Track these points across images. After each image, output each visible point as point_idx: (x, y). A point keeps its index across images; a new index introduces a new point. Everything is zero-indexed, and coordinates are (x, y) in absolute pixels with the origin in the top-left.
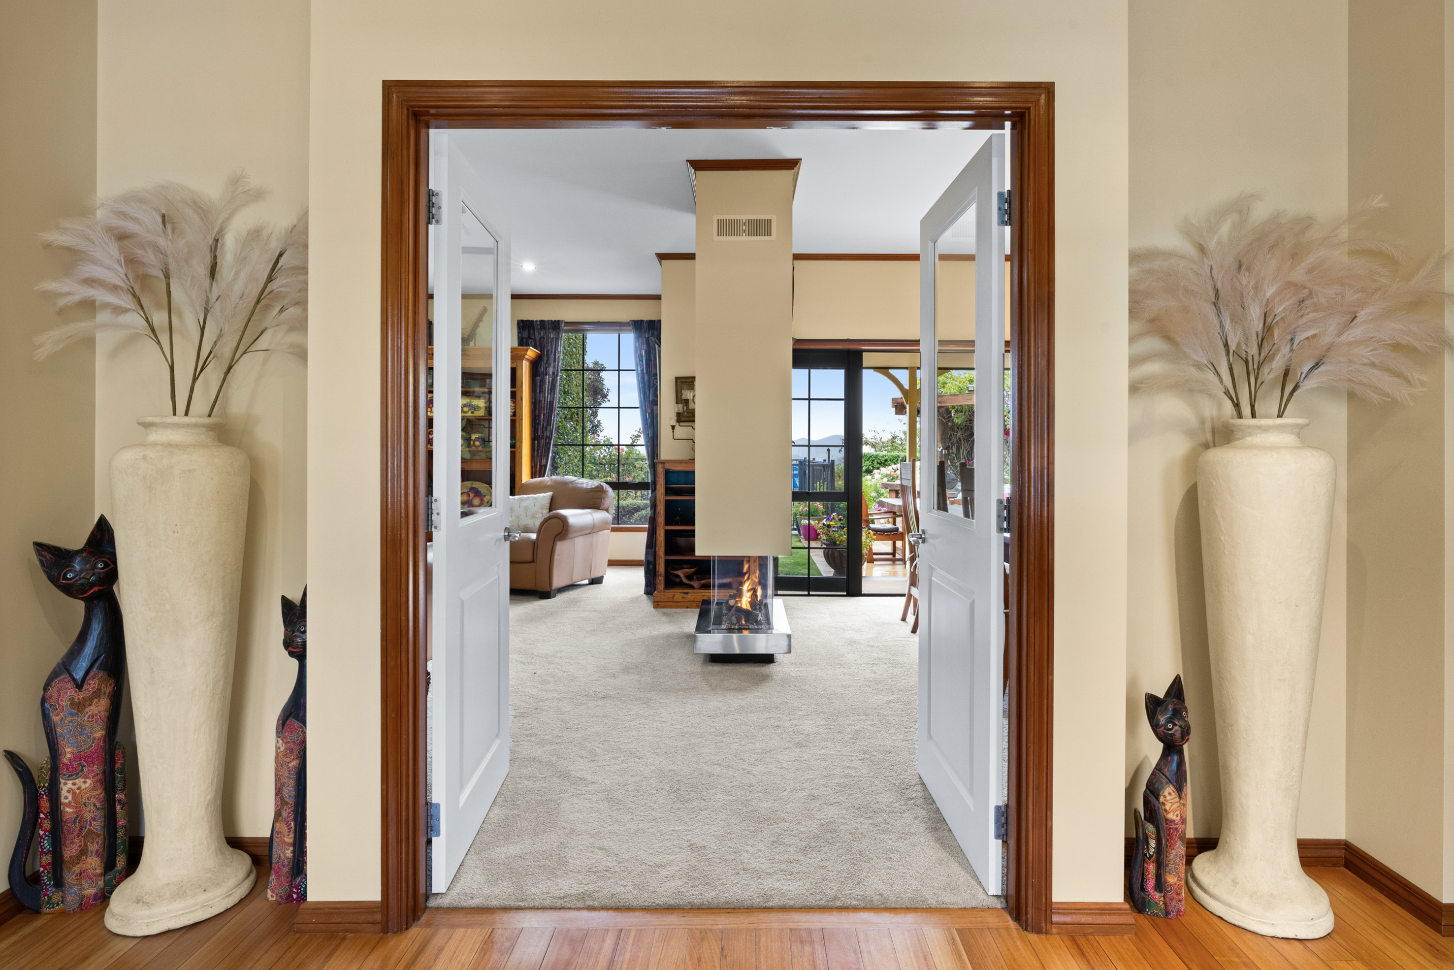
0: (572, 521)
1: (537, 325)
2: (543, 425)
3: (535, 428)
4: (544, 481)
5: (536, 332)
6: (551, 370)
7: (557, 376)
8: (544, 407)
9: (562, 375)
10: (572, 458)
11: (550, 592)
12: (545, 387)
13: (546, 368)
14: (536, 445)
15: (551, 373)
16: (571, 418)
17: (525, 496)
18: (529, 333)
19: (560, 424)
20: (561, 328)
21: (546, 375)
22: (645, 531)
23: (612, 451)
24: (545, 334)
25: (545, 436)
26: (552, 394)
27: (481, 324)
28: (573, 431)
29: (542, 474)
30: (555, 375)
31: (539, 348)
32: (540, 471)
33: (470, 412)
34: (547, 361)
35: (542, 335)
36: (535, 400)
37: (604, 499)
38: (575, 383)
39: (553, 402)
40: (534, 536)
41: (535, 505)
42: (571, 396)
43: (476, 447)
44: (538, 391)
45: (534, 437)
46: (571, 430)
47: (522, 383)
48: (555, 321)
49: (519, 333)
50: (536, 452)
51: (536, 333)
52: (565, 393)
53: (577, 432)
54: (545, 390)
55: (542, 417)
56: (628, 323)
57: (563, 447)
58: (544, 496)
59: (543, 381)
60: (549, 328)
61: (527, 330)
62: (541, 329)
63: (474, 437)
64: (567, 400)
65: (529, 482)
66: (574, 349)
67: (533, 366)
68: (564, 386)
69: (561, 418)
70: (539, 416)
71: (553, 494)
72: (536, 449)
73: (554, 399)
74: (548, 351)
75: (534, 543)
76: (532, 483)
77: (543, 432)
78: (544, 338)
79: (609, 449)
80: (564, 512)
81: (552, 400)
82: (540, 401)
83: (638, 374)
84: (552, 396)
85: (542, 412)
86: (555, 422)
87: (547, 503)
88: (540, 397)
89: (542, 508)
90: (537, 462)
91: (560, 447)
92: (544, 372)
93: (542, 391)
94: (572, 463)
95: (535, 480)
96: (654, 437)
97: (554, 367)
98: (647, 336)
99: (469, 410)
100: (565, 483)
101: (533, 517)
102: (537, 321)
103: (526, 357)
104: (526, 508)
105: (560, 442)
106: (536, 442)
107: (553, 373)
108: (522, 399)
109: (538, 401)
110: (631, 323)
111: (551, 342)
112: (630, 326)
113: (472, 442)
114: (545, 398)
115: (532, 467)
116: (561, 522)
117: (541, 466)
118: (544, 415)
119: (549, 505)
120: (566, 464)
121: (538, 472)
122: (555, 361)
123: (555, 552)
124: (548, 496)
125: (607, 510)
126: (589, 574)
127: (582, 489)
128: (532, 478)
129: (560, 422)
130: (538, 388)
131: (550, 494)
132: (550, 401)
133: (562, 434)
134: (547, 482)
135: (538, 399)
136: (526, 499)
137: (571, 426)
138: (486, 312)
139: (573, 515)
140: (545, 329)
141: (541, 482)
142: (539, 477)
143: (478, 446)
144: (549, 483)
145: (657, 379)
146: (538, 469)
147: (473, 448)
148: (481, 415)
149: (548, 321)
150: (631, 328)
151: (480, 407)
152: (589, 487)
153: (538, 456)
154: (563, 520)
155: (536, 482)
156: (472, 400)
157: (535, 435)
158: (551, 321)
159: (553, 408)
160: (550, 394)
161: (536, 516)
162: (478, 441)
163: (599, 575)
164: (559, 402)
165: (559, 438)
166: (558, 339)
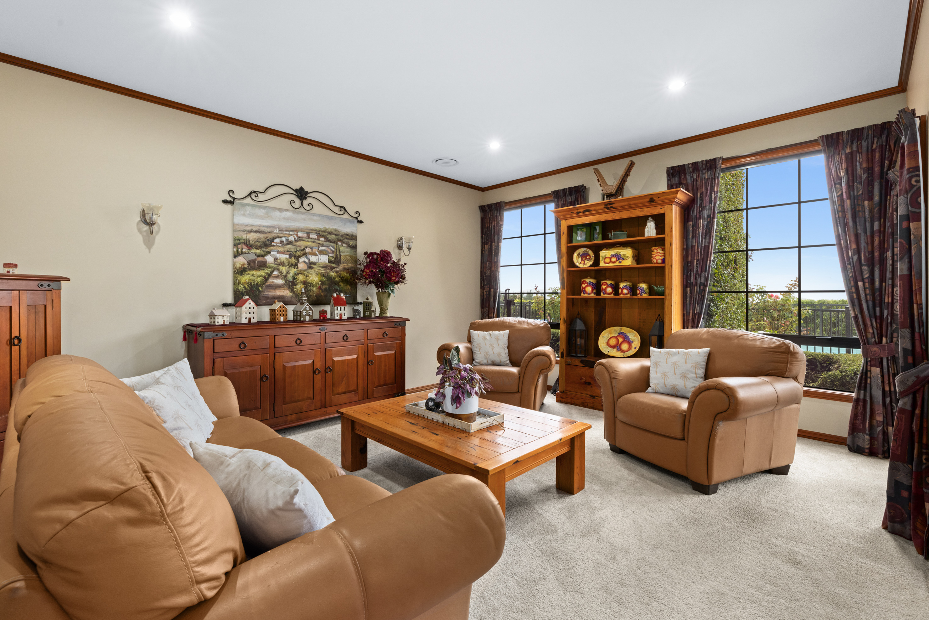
0: (742, 394)
1: (689, 168)
2: (697, 271)
3: (687, 275)
4: (699, 333)
5: (687, 176)
6: (706, 213)
7: (714, 218)
8: (698, 252)
9: (718, 220)
10: (730, 305)
11: (709, 486)
12: (699, 232)
13: (700, 212)
14: (689, 292)
15: (706, 216)
16: (728, 265)
17: (674, 350)
18: (680, 178)
19: (717, 271)
20: (718, 166)
21: (700, 218)
22: (850, 401)
23: (765, 298)
24: (698, 176)
25: (699, 282)
26: (707, 238)
27: (629, 179)
28: (731, 278)
29: (695, 325)
30: (711, 218)
31: (692, 192)
32: (693, 319)
33: (618, 262)
34: (701, 204)
35: (695, 177)
36: (687, 245)
37: (791, 364)
38: (733, 229)
39: (709, 246)
40: (684, 405)
41: (686, 363)
42: (728, 243)
43: (624, 294)
44: (691, 236)
45: (686, 284)
46: (729, 277)
47: (672, 228)
48: (711, 160)
49: (668, 180)
50: (688, 299)
51: (688, 178)
52: (721, 239)
53: (736, 279)
54: (699, 234)
55: (695, 263)
56: (816, 140)
57: (720, 294)
58: (698, 353)
59: (696, 226)
60: (704, 169)
61: (677, 176)
62: (694, 172)
63: (622, 285)
64: (724, 246)
65: (679, 333)
66: (732, 196)
67: (685, 211)
68: (720, 233)
69: (717, 265)
70: (692, 262)
71: (710, 351)
72: (688, 296)
73: (709, 243)
74: (701, 194)
75: (685, 416)
76: (683, 334)
77: (696, 279)
78: (697, 181)
79: (762, 296)
80: (731, 381)
81: (707, 244)
82: (693, 247)
83: (833, 203)
84: (707, 240)
85: (696, 258)
86: (711, 269)
87: (702, 360)
88: (692, 242)
89: (696, 367)
90: (690, 310)
91: (715, 295)
92: (698, 216)
93: (695, 235)
94: (730, 311)
95: (687, 331)
96: (910, 276)
97: (710, 209)
98: (848, 150)
99: (617, 260)
100: (728, 338)
101: (684, 376)
102: (689, 164)
103: (676, 200)
104: (675, 365)
105: (714, 289)
106: (689, 289)
107: (709, 216)
108: (671, 245)
109: (690, 248)
110: (820, 140)
111: (706, 183)
112: (819, 144)
113: (620, 290)
114: (698, 244)
115: (684, 315)
116: (724, 396)
117: (694, 314)
118: (697, 261)
119: (705, 364)
120: (723, 311)
121: (690, 321)
122: (710, 202)
123: (715, 436)
124: (705, 352)
125: (796, 378)
126: (768, 463)
127: (754, 347)
128: (684, 328)
129: (716, 269)
130: (691, 234)
131: (707, 350)
132: (705, 246)
133: (717, 282)
134: (703, 334)
135: (690, 244)
136: (675, 354)
137: (729, 273)
138: (633, 166)
139: (743, 386)
140: (698, 171)
141: (694, 334)
142: (693, 327)
143: (626, 294)
144: (705, 336)
145: (919, 176)
146: (691, 318)
147: (622, 295)
148: (629, 264)
149: (702, 161)
150: (820, 148)
151: (627, 257)
152: (766, 346)
153: (690, 303)
154: (729, 392)
155: (688, 334)
156: (619, 251)
157: (687, 282)
158: (706, 160)
159: (708, 252)
160: (705, 239)
161: (688, 376)
162: (626, 289)
163: (783, 464)
164: (715, 249)
165: (714, 286)
166: (715, 179)
